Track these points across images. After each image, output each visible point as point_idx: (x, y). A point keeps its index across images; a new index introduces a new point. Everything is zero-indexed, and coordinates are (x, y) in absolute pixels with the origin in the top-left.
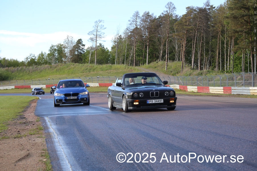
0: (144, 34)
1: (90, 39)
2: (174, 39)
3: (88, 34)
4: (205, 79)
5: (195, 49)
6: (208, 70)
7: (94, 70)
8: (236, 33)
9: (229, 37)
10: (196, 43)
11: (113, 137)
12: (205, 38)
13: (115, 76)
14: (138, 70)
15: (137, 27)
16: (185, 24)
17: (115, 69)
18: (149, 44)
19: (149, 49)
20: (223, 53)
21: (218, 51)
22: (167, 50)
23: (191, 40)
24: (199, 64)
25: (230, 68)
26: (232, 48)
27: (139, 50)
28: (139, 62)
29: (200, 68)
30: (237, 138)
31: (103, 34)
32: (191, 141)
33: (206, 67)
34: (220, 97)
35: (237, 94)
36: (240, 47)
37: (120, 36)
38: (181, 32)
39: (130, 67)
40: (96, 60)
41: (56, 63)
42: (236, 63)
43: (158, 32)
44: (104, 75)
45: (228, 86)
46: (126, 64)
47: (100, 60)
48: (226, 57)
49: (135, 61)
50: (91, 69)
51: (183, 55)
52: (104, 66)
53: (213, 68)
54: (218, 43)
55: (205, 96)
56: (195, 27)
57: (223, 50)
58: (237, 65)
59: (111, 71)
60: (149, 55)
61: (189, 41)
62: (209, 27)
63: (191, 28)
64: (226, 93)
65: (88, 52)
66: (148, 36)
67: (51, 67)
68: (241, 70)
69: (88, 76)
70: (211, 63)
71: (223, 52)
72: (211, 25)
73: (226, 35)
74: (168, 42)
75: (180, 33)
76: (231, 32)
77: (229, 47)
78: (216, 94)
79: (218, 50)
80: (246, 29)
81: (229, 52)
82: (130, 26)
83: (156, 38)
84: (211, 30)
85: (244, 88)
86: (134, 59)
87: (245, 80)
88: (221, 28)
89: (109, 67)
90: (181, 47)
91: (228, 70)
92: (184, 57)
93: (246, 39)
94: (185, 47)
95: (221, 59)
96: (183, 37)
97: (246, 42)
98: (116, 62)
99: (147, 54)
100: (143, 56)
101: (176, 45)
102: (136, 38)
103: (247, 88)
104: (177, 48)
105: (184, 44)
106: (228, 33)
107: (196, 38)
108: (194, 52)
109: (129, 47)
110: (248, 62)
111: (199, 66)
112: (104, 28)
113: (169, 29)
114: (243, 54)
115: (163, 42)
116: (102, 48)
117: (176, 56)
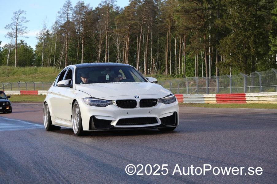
0: (78, 30)
1: (8, 34)
2: (115, 36)
3: (5, 28)
5: (141, 49)
6: (155, 74)
7: (13, 74)
8: (188, 30)
9: (179, 34)
10: (142, 42)
12: (152, 35)
13: (41, 82)
15: (68, 21)
16: (128, 17)
17: (42, 73)
18: (84, 42)
19: (85, 49)
20: (173, 54)
21: (167, 52)
22: (106, 50)
23: (136, 38)
24: (145, 67)
25: (182, 72)
26: (184, 47)
27: (72, 49)
29: (147, 72)
31: (24, 28)
33: (153, 71)
35: (190, 103)
36: (192, 47)
37: (48, 31)
38: (124, 28)
40: (17, 61)
42: (188, 65)
43: (95, 27)
44: (27, 81)
45: (180, 93)
46: (55, 67)
47: (21, 61)
48: (177, 59)
50: (9, 73)
51: (126, 56)
52: (27, 69)
53: (162, 71)
54: (167, 41)
56: (140, 21)
57: (173, 50)
58: (189, 68)
59: (37, 75)
60: (84, 55)
61: (133, 39)
62: (156, 22)
63: (136, 22)
65: (6, 51)
66: (83, 32)
68: (194, 74)
69: (6, 81)
70: (160, 66)
71: (173, 52)
72: (159, 20)
73: (177, 32)
74: (107, 40)
75: (122, 29)
76: (182, 28)
77: (180, 47)
79: (167, 50)
80: (199, 25)
81: (180, 53)
82: (60, 19)
83: (93, 35)
84: (158, 26)
85: (197, 95)
86: (66, 60)
87: (199, 86)
88: (171, 24)
89: (33, 70)
90: (123, 46)
91: (179, 74)
92: (127, 58)
93: (199, 37)
94: (128, 46)
95: (170, 61)
96: (126, 34)
97: (200, 40)
98: (42, 63)
99: (82, 55)
100: (76, 56)
101: (117, 43)
102: (67, 35)
103: (200, 95)
104: (118, 47)
105: (127, 43)
106: (179, 30)
107: (141, 35)
108: (139, 52)
109: (59, 45)
110: (201, 64)
111: (145, 69)
112: (26, 21)
113: (108, 23)
114: (197, 55)
115: (101, 40)
116: (24, 46)
117: (117, 57)
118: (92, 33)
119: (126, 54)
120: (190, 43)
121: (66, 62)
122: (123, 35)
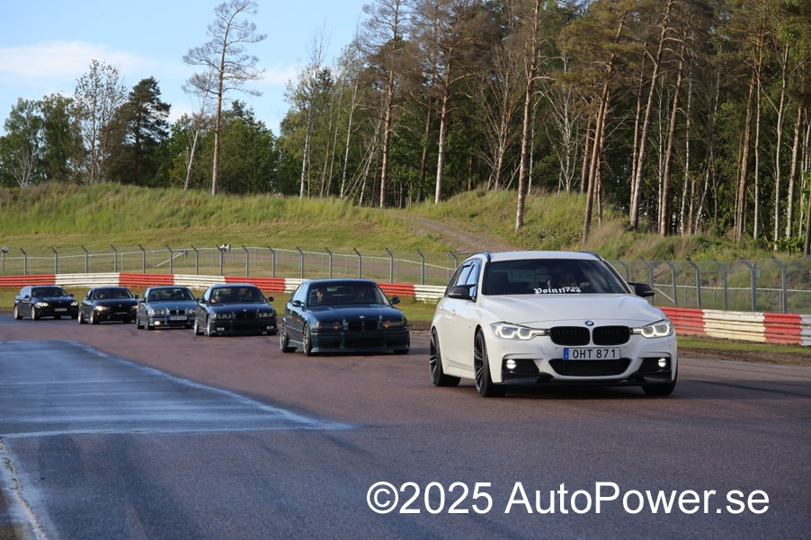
0: (428, 71)
1: (192, 82)
2: (557, 95)
3: (186, 59)
4: (688, 275)
5: (648, 144)
6: (698, 233)
7: (205, 218)
10: (653, 117)
12: (694, 94)
14: (396, 223)
15: (397, 39)
16: (606, 30)
17: (300, 216)
18: (447, 114)
19: (450, 137)
20: (768, 165)
21: (745, 155)
22: (524, 142)
23: (633, 104)
24: (661, 208)
25: (797, 230)
27: (406, 137)
28: (405, 192)
29: (666, 226)
31: (249, 61)
33: (690, 221)
37: (326, 72)
38: (591, 68)
39: (365, 210)
40: (218, 173)
41: (36, 180)
43: (489, 63)
44: (249, 242)
45: (788, 308)
46: (346, 198)
47: (233, 173)
48: (781, 182)
49: (386, 185)
50: (192, 214)
51: (595, 166)
52: (252, 202)
53: (724, 225)
54: (748, 119)
55: (685, 351)
56: (651, 45)
59: (282, 223)
60: (447, 159)
61: (622, 105)
62: (711, 46)
63: (635, 48)
64: (775, 341)
65: (183, 137)
66: (445, 79)
67: (15, 199)
69: (180, 242)
70: (715, 207)
71: (767, 156)
72: (720, 39)
73: (787, 84)
74: (529, 109)
75: (585, 70)
77: (796, 138)
78: (733, 341)
79: (746, 150)
81: (794, 160)
82: (370, 32)
83: (478, 91)
84: (717, 63)
86: (383, 176)
89: (271, 207)
90: (586, 132)
91: (788, 237)
94: (602, 133)
95: (756, 188)
98: (302, 185)
99: (440, 159)
100: (420, 163)
101: (563, 122)
102: (392, 86)
104: (567, 135)
105: (598, 120)
107: (651, 93)
108: (641, 154)
109: (361, 122)
111: (661, 216)
112: (255, 38)
113: (537, 50)
115: (508, 109)
116: (243, 122)
117: (562, 168)
118: (478, 84)
119: (596, 159)
121: (383, 181)
122: (586, 93)
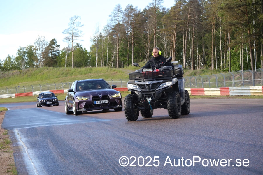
0: (127, 31)
1: (65, 39)
2: (162, 35)
3: (63, 32)
4: (200, 80)
5: (187, 46)
6: (202, 69)
7: (71, 74)
8: (232, 25)
9: (224, 30)
10: (188, 39)
11: (92, 147)
12: (198, 32)
14: (122, 72)
15: (119, 23)
16: (174, 17)
17: (96, 72)
18: (133, 42)
19: (134, 48)
20: (218, 49)
21: (212, 48)
23: (182, 36)
24: (192, 63)
25: (227, 66)
26: (229, 43)
27: (123, 49)
28: (124, 63)
29: (193, 68)
30: (233, 142)
31: (80, 32)
32: (181, 147)
33: (199, 66)
34: (217, 98)
35: (236, 95)
36: (237, 42)
37: (100, 33)
38: (170, 27)
39: (113, 69)
40: (74, 62)
41: (26, 68)
42: (233, 60)
43: (144, 28)
45: (226, 86)
46: (108, 66)
47: (78, 62)
48: (222, 54)
49: (118, 62)
50: (67, 74)
51: (173, 53)
52: (83, 69)
53: (208, 66)
54: (212, 38)
55: (199, 98)
56: (186, 20)
57: (218, 46)
58: (235, 62)
59: (92, 74)
60: (134, 54)
61: (179, 37)
62: (201, 20)
63: (181, 21)
64: (223, 95)
65: (64, 54)
66: (132, 33)
67: (21, 73)
68: (240, 68)
69: (65, 81)
70: (205, 62)
71: (218, 47)
72: (203, 18)
73: (221, 28)
74: (155, 39)
76: (226, 25)
77: (225, 42)
78: (212, 96)
79: (212, 46)
80: (243, 21)
81: (225, 48)
82: (111, 22)
83: (141, 35)
84: (203, 24)
85: (243, 88)
86: (118, 60)
87: (244, 79)
88: (215, 21)
89: (88, 70)
90: (170, 44)
91: (225, 68)
92: (174, 55)
93: (244, 32)
94: (175, 44)
95: (216, 56)
96: (172, 33)
97: (244, 35)
98: (96, 64)
99: (132, 54)
100: (127, 56)
101: (164, 42)
102: (118, 36)
103: (247, 88)
104: (166, 46)
105: (173, 41)
106: (223, 26)
107: (187, 33)
108: (185, 49)
109: (111, 46)
110: (246, 58)
111: (192, 65)
112: (81, 26)
113: (156, 24)
114: (241, 49)
115: (149, 40)
116: (79, 48)
117: (165, 54)
118: (141, 34)
119: (174, 51)
120: (235, 38)
121: (118, 61)
122: (169, 34)
